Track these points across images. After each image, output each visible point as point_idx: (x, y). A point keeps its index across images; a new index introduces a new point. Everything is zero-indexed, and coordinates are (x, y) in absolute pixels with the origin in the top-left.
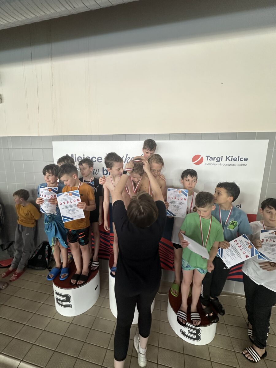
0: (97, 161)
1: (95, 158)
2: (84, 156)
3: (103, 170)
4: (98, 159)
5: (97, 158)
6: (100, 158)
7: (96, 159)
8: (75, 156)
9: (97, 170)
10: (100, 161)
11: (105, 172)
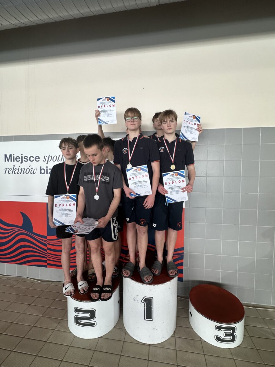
0: (34, 160)
1: (33, 157)
2: (22, 156)
3: (41, 170)
4: (36, 159)
5: (34, 157)
6: (37, 158)
7: (34, 159)
8: (14, 156)
9: (34, 169)
10: (37, 160)
11: (43, 171)
